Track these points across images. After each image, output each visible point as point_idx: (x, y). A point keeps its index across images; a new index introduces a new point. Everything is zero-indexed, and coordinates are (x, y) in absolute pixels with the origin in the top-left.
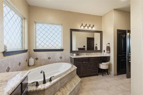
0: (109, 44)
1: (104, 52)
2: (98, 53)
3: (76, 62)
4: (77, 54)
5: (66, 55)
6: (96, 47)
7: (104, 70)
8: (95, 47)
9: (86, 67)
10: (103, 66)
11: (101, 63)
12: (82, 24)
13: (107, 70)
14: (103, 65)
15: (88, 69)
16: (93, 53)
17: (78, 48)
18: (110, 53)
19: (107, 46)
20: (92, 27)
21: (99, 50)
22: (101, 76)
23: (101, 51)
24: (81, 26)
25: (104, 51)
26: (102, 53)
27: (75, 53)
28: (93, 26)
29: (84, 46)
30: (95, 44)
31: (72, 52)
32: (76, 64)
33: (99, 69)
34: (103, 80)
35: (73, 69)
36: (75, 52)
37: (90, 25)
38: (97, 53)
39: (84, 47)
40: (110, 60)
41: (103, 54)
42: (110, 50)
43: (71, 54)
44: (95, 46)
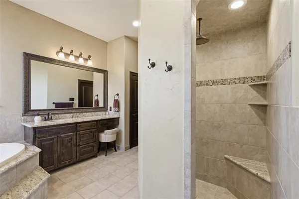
0: (118, 95)
1: (111, 110)
2: (99, 113)
3: (39, 138)
4: (47, 117)
5: (8, 123)
6: (97, 101)
7: (108, 143)
8: (95, 100)
9: (69, 144)
10: (106, 137)
11: (103, 131)
12: (62, 48)
13: (114, 142)
14: (106, 134)
15: (74, 148)
16: (88, 113)
17: (54, 103)
18: (118, 111)
19: (115, 100)
20: (86, 60)
21: (101, 108)
22: (103, 156)
23: (105, 108)
24: (58, 53)
25: (111, 107)
26: (107, 113)
27: (38, 115)
28: (89, 57)
29: (72, 99)
30: (94, 94)
31: (31, 113)
32: (40, 140)
33: (100, 143)
34: (105, 163)
35: (25, 155)
36: (38, 112)
37: (81, 54)
38: (96, 113)
39: (70, 101)
40: (119, 124)
41: (109, 114)
42: (119, 107)
43: (25, 117)
44: (95, 98)
